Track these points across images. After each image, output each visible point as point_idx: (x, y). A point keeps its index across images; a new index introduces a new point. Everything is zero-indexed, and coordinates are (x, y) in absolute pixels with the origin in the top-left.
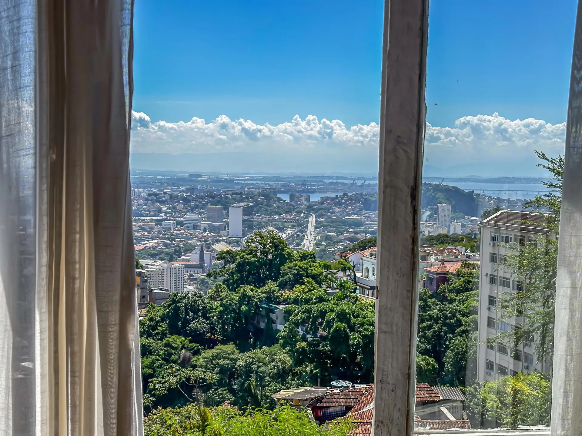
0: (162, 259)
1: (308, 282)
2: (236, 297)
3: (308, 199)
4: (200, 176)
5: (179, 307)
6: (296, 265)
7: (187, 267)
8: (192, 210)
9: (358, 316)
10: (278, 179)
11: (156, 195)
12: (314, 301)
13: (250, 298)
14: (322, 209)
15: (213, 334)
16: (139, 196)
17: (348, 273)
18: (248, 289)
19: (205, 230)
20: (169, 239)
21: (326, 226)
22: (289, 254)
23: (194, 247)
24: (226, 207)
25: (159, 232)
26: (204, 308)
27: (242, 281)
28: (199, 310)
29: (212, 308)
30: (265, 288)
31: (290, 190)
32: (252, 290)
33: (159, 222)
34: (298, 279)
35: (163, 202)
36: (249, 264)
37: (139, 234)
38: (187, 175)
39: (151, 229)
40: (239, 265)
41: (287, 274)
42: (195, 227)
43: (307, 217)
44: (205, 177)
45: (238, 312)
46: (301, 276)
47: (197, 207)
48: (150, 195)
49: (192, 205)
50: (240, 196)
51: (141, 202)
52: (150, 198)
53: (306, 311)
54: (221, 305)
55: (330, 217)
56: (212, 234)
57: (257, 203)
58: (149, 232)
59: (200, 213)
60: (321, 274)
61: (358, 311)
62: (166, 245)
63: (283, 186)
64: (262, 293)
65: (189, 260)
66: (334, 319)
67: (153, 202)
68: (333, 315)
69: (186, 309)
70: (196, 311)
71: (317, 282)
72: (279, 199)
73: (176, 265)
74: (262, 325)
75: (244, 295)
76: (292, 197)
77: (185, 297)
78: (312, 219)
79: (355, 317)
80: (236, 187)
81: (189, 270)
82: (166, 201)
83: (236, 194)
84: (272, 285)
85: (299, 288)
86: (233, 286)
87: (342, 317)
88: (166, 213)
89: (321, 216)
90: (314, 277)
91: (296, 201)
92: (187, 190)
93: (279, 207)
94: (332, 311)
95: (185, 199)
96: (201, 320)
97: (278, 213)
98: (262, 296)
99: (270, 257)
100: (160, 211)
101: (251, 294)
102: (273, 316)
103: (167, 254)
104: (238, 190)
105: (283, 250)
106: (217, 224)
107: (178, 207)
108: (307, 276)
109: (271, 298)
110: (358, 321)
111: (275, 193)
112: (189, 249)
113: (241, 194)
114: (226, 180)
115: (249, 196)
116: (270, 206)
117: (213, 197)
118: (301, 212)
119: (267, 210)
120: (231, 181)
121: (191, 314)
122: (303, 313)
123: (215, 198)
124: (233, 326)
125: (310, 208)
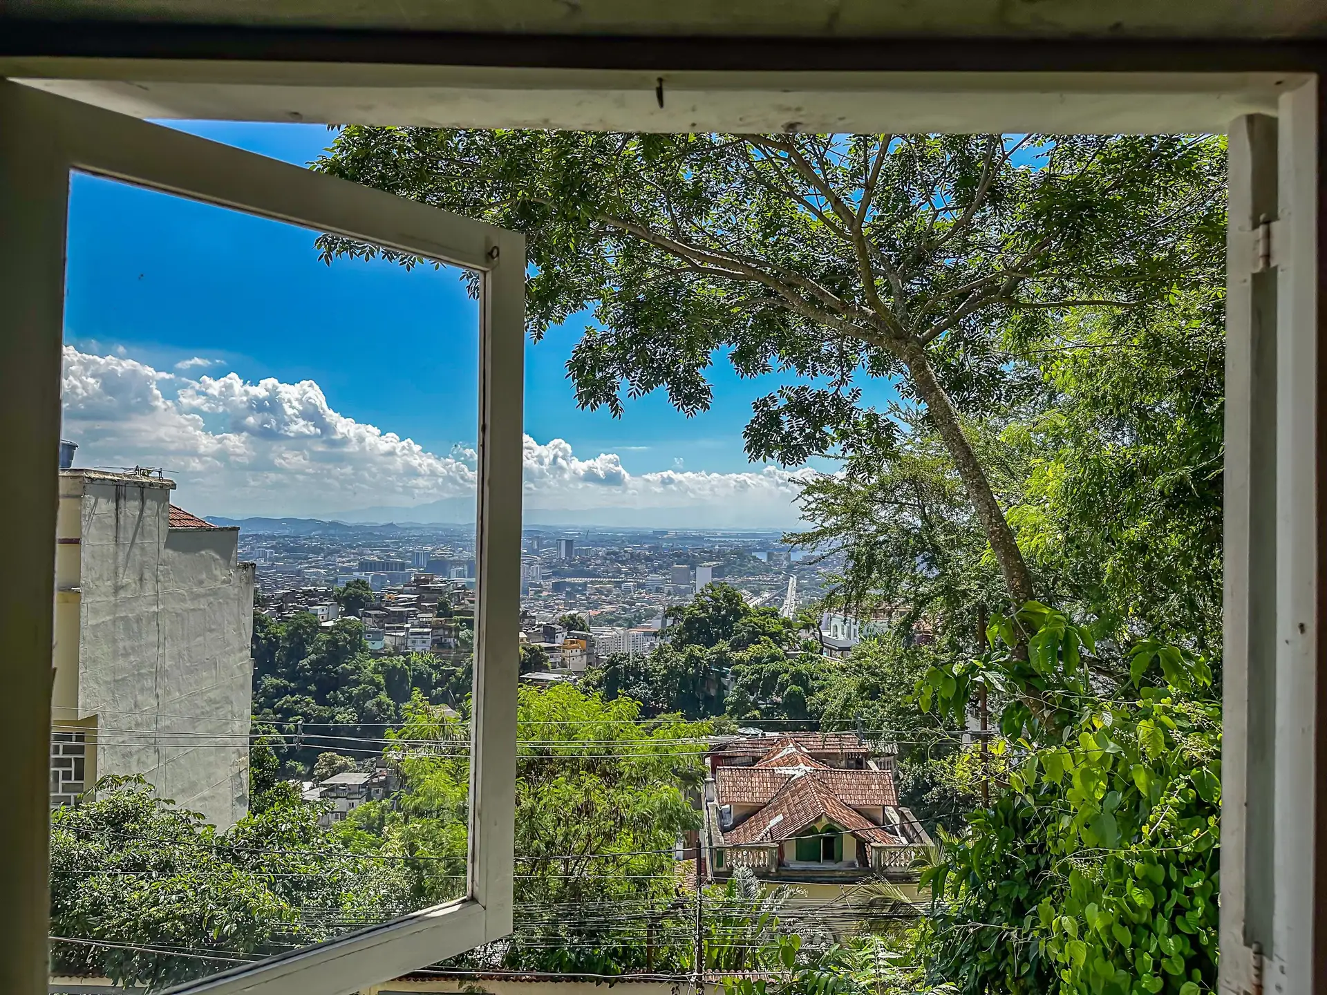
0: (619, 626)
1: (765, 641)
2: (682, 658)
3: (788, 559)
4: (666, 533)
5: (618, 669)
6: (751, 621)
7: (646, 634)
8: (655, 571)
9: (817, 678)
10: (754, 535)
11: (615, 553)
12: (765, 660)
13: (698, 659)
14: (805, 570)
15: (657, 702)
16: (597, 555)
17: (812, 631)
18: (696, 649)
19: (669, 594)
20: (628, 603)
21: (809, 589)
22: (745, 609)
23: (656, 612)
24: (693, 568)
25: (618, 596)
26: (646, 670)
27: (691, 640)
28: (641, 673)
29: (655, 671)
30: (714, 649)
31: (768, 548)
32: (700, 650)
33: (618, 585)
34: (754, 638)
35: (623, 562)
36: (699, 620)
37: (596, 597)
38: (651, 532)
39: (610, 591)
40: (688, 622)
41: (741, 631)
42: (658, 590)
43: (787, 579)
44: (671, 534)
45: (684, 676)
46: (756, 634)
47: (661, 567)
48: (608, 554)
49: (656, 564)
50: (710, 555)
51: (599, 562)
52: (608, 557)
53: (756, 671)
54: (665, 668)
55: (814, 579)
56: (677, 598)
57: (729, 563)
58: (607, 596)
59: (664, 574)
60: (780, 632)
61: (817, 672)
62: (624, 609)
63: (760, 543)
64: (712, 653)
65: (650, 627)
66: (787, 681)
67: (612, 562)
68: (787, 676)
69: (627, 672)
70: (637, 675)
71: (775, 641)
72: (755, 558)
73: (634, 632)
74: (713, 692)
75: (691, 656)
76: (770, 557)
77: (625, 658)
78: (793, 581)
79: (813, 680)
80: (705, 545)
81: (649, 638)
82: (627, 560)
83: (705, 552)
84: (723, 645)
85: (754, 649)
86: (678, 646)
87: (798, 678)
88: (626, 574)
89: (803, 578)
90: (772, 635)
91: (774, 561)
92: (650, 549)
93: (754, 567)
94: (786, 672)
95: (648, 559)
96: (644, 684)
97: (753, 574)
98: (712, 657)
99: (723, 613)
100: (619, 571)
101: (698, 654)
102: (725, 681)
103: (626, 620)
104: (708, 547)
105: (737, 604)
106: (683, 587)
107: (639, 567)
108: (764, 634)
109: (723, 660)
110: (816, 684)
111: (750, 551)
112: (651, 614)
113: (711, 552)
114: (695, 538)
115: (720, 555)
116: (744, 566)
117: (679, 556)
118: (781, 573)
119: (740, 571)
120: (701, 538)
121: (631, 678)
122: (752, 674)
123: (681, 557)
124: (679, 692)
125: (790, 568)
